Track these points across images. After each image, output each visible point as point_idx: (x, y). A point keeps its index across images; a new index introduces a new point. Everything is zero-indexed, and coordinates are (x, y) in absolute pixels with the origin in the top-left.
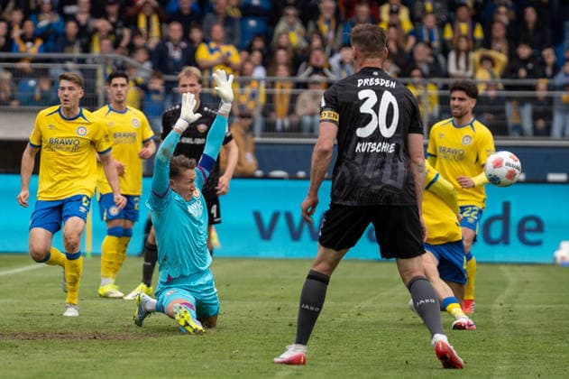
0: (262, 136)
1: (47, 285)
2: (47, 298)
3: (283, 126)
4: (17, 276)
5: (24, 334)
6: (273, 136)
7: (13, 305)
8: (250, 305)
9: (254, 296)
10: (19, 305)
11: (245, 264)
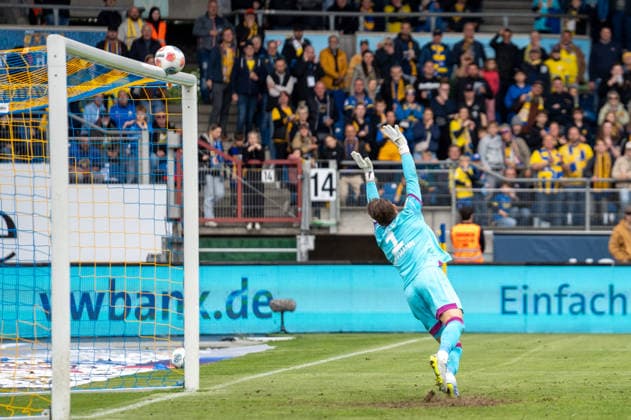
0: (591, 229)
1: (411, 360)
2: (410, 371)
3: (609, 220)
4: (385, 353)
5: (393, 403)
6: (600, 229)
7: (382, 378)
8: (585, 373)
9: (588, 367)
10: (387, 377)
11: (580, 338)
